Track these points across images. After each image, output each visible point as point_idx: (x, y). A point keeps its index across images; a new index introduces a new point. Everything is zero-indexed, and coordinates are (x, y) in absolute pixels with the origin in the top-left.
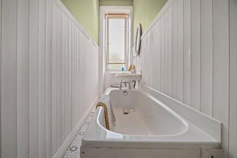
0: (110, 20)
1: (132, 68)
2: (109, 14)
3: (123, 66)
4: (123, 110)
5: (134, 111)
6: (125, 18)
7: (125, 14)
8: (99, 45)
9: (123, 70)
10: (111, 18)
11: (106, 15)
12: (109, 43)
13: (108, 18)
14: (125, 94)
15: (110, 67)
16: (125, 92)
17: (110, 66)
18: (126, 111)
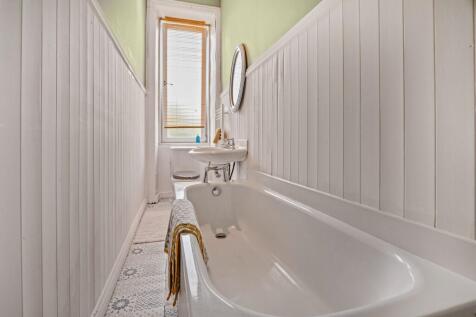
0: (170, 32)
1: (222, 137)
2: (168, 19)
3: (199, 132)
4: (214, 229)
5: (238, 228)
6: (203, 31)
7: (203, 23)
8: (145, 85)
9: (198, 140)
10: (172, 27)
11: (161, 19)
12: (168, 82)
13: (167, 27)
14: (216, 192)
15: (169, 136)
16: (215, 189)
17: (170, 134)
18: (220, 231)
